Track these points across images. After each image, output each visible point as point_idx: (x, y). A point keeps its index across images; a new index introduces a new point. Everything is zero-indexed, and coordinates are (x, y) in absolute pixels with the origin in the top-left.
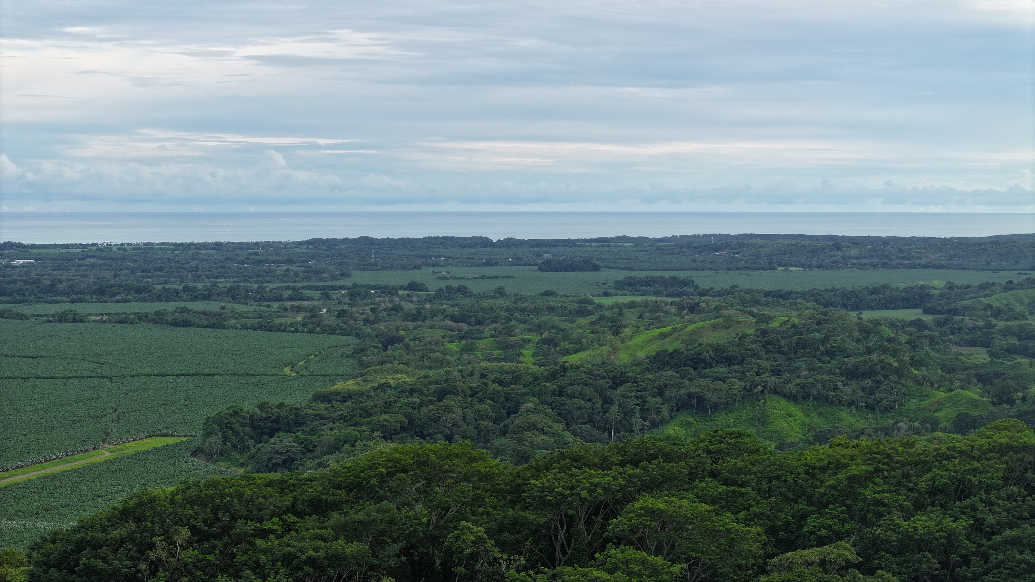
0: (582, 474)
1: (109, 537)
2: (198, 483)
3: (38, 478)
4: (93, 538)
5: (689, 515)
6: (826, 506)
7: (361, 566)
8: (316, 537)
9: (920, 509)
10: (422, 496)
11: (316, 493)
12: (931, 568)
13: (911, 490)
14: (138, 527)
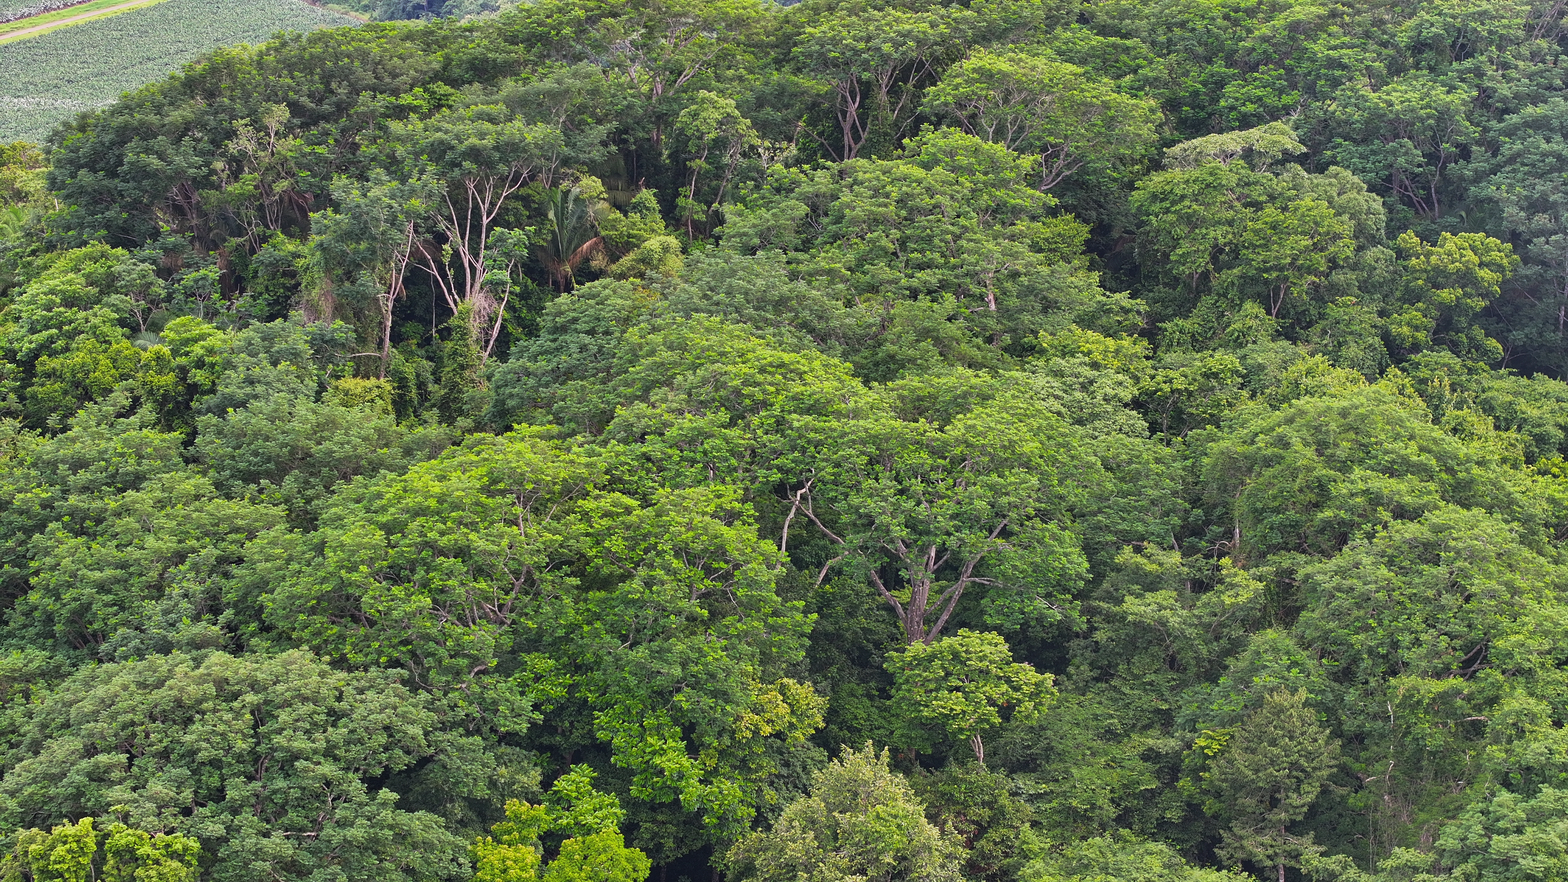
0: (884, 17)
1: (167, 120)
2: (300, 36)
3: (56, 33)
4: (142, 123)
5: (1046, 81)
6: (1254, 68)
7: (548, 159)
8: (480, 116)
9: (1398, 73)
10: (640, 52)
11: (480, 50)
12: (1410, 163)
13: (1384, 45)
14: (210, 105)
